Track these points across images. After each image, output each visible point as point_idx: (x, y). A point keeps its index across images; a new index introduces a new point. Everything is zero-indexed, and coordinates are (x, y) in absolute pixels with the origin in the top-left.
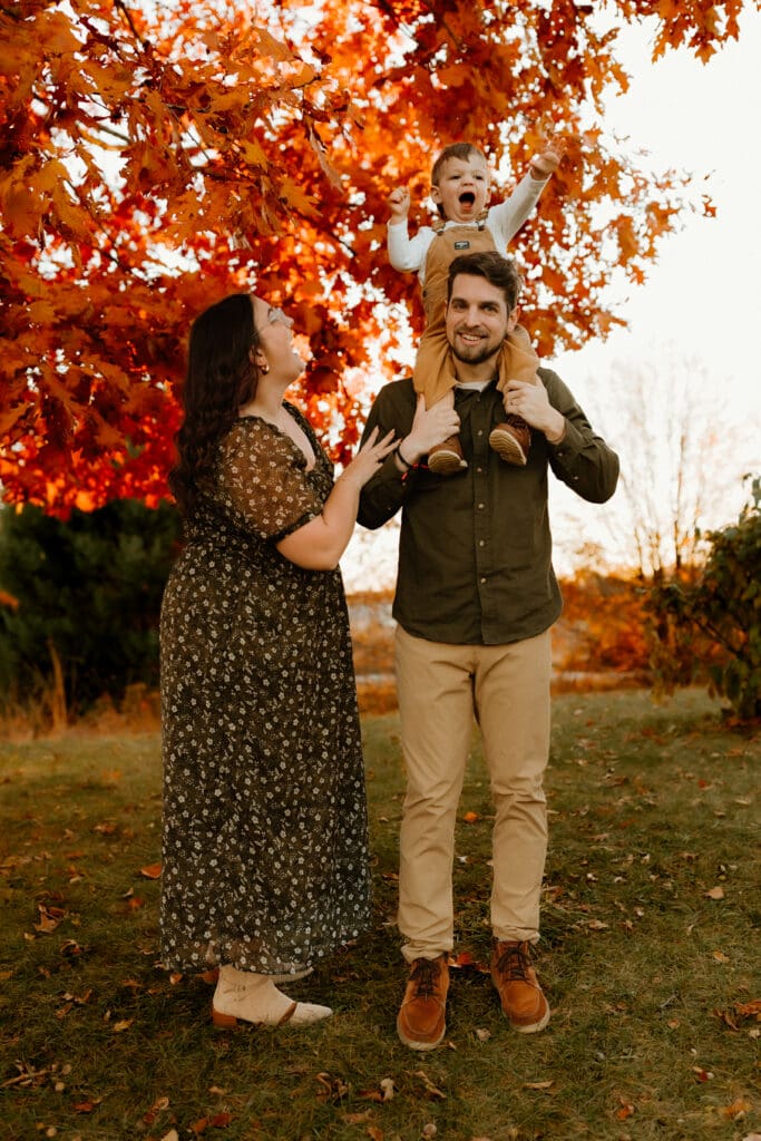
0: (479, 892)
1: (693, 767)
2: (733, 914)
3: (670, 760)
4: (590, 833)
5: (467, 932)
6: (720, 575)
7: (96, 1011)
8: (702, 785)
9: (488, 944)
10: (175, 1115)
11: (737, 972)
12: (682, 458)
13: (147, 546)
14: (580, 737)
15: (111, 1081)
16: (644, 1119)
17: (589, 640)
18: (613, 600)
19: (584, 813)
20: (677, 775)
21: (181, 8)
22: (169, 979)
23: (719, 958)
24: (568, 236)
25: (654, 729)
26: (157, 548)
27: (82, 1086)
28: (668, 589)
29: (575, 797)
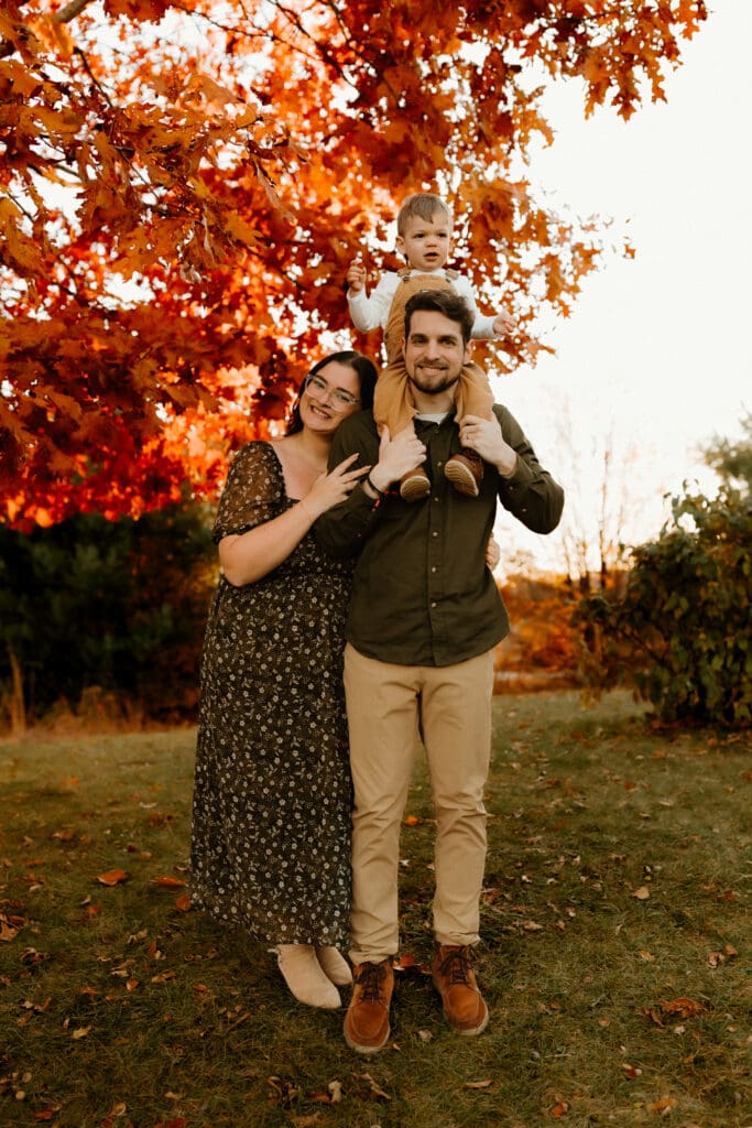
0: (420, 896)
1: (619, 769)
2: (659, 913)
3: (598, 762)
4: (524, 835)
5: (409, 935)
6: (643, 588)
7: (55, 1019)
8: (628, 787)
9: (430, 947)
10: (132, 1121)
11: (662, 971)
12: (607, 471)
13: (103, 555)
14: (514, 740)
15: (70, 1089)
16: (578, 1116)
17: (521, 643)
18: (543, 605)
19: (518, 816)
20: (605, 777)
21: (137, 54)
22: (125, 986)
23: (646, 957)
24: (498, 273)
25: (583, 731)
26: (112, 559)
27: (42, 1094)
28: (595, 602)
29: (510, 800)
